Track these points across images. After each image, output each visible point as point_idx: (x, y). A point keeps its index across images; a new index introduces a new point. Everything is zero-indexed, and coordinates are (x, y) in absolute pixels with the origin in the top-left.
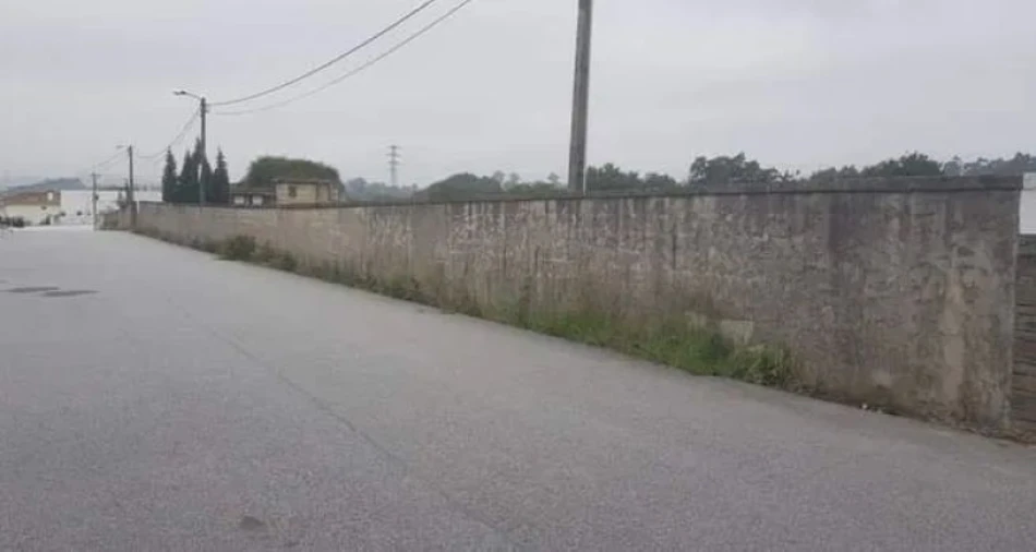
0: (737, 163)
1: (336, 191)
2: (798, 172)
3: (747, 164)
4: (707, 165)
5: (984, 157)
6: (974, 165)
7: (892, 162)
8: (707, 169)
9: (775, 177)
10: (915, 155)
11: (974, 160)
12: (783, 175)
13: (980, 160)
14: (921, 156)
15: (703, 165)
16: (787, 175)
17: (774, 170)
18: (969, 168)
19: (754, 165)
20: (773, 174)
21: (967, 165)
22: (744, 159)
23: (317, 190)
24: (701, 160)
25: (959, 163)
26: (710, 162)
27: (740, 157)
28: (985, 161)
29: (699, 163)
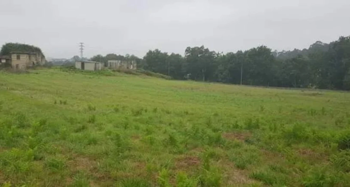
0: (201, 49)
1: (40, 58)
2: (222, 53)
3: (205, 50)
4: (191, 50)
5: (284, 50)
6: (282, 53)
7: (254, 49)
8: (191, 51)
9: (215, 54)
10: (262, 46)
11: (281, 51)
12: (217, 53)
13: (283, 51)
14: (264, 47)
15: (189, 49)
16: (218, 54)
17: (214, 52)
18: (280, 54)
19: (207, 50)
20: (214, 53)
21: (279, 53)
22: (204, 48)
23: (30, 57)
24: (189, 48)
25: (277, 52)
26: (192, 49)
27: (202, 47)
28: (285, 51)
29: (188, 49)
